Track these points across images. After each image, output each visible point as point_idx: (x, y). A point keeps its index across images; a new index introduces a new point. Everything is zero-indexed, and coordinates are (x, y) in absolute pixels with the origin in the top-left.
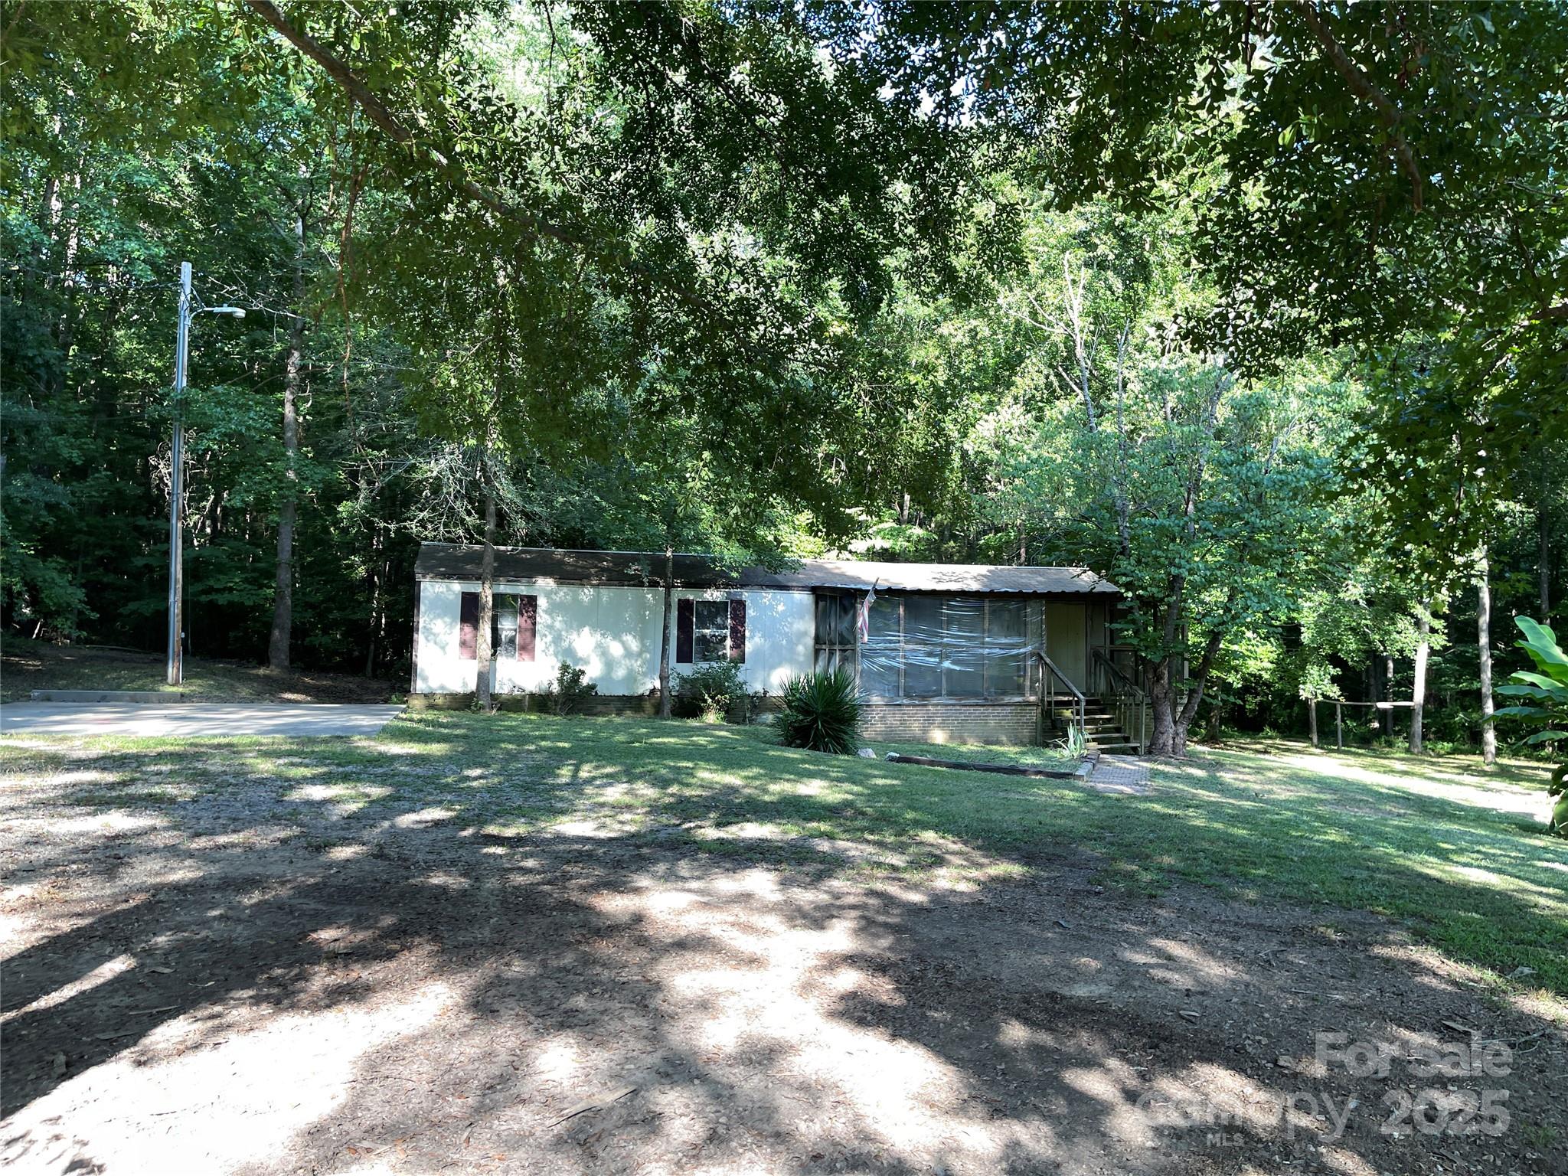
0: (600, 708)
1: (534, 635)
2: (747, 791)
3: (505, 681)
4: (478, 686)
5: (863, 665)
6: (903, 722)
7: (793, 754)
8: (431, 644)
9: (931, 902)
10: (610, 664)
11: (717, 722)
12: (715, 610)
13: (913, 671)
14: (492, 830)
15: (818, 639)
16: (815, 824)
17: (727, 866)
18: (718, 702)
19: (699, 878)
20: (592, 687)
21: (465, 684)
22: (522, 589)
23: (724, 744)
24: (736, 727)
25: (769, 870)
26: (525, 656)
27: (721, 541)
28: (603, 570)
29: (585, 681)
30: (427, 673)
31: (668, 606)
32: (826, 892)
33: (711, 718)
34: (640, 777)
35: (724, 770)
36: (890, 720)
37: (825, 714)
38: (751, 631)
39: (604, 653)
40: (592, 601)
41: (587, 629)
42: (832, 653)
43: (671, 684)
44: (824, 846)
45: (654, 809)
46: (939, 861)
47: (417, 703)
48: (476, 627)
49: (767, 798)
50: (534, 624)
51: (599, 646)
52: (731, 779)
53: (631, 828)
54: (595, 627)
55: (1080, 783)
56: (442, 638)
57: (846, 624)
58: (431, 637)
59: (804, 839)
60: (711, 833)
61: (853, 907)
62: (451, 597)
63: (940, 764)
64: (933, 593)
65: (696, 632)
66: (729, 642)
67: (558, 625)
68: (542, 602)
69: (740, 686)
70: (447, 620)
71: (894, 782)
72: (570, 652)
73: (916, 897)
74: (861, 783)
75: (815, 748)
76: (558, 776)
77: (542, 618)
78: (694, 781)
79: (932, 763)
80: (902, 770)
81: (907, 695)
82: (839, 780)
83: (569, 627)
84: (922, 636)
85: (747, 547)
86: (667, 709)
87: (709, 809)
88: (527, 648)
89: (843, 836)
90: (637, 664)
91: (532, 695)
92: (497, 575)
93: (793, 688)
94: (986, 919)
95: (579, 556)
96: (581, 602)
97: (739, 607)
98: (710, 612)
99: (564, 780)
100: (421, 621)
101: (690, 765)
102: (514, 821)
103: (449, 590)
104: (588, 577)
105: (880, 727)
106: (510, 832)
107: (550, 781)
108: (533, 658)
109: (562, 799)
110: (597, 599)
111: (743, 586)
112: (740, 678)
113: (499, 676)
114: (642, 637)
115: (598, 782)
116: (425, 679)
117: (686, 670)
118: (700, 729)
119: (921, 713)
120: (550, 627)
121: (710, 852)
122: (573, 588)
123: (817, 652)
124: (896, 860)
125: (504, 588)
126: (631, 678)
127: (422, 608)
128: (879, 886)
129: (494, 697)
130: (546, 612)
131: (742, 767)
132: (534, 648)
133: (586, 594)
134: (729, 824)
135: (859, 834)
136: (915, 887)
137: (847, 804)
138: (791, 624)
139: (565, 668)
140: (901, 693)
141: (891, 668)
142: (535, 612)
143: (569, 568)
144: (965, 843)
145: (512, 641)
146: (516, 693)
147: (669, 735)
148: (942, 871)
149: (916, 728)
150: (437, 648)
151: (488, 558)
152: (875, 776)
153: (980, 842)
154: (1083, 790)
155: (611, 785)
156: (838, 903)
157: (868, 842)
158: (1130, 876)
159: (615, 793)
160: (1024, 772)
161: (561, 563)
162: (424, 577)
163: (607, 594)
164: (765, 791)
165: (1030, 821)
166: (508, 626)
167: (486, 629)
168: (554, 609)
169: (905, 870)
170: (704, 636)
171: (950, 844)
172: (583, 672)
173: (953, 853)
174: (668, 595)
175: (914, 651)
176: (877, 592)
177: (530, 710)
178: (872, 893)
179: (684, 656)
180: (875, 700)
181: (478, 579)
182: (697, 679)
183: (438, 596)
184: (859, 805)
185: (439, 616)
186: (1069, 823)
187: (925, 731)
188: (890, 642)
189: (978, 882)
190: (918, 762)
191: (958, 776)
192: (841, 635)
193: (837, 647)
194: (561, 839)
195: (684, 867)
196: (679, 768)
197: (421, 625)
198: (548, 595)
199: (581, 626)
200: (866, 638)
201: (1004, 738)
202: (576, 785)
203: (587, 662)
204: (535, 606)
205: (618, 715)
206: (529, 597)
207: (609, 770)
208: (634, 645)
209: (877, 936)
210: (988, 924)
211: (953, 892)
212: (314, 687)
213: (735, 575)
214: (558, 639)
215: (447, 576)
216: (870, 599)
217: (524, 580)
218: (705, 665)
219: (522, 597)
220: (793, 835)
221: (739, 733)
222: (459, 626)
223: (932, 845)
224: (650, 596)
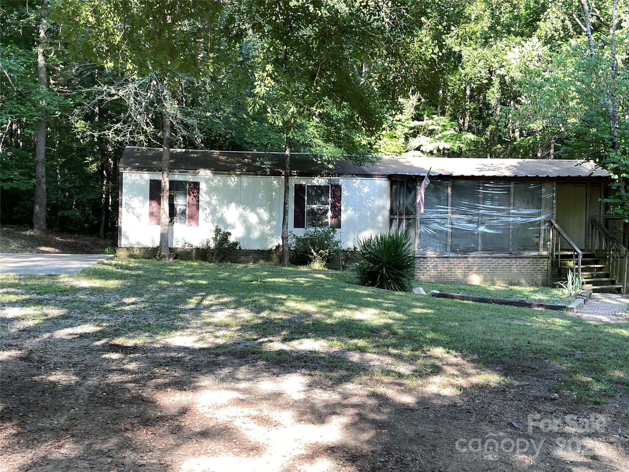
0: (242, 258)
1: (198, 208)
2: (318, 316)
3: (180, 240)
4: (161, 243)
5: (422, 229)
6: (449, 269)
7: (362, 291)
8: (131, 214)
9: (418, 403)
10: (249, 229)
11: (321, 268)
12: (321, 191)
13: (457, 233)
14: (119, 341)
15: (392, 212)
16: (356, 341)
17: (275, 371)
18: (321, 255)
19: (249, 380)
20: (235, 244)
21: (153, 241)
22: (189, 177)
23: (318, 283)
24: (331, 272)
25: (304, 375)
26: (193, 223)
27: (321, 143)
28: (245, 164)
29: (232, 239)
30: (128, 234)
31: (287, 189)
32: (340, 393)
33: (317, 265)
34: (246, 305)
35: (306, 301)
36: (440, 268)
37: (389, 263)
38: (345, 206)
39: (245, 221)
40: (236, 186)
41: (233, 205)
42: (400, 221)
43: (289, 242)
44: (355, 357)
45: (245, 327)
46: (437, 370)
47: (121, 253)
48: (159, 204)
49: (329, 321)
50: (198, 201)
51: (241, 216)
52: (310, 307)
53: (220, 341)
54: (239, 203)
55: (570, 314)
56: (137, 211)
57: (410, 201)
58: (130, 210)
59: (343, 351)
60: (276, 345)
61: (354, 406)
62: (143, 183)
63: (468, 299)
64: (472, 178)
65: (307, 207)
66: (330, 214)
67: (214, 202)
68: (203, 186)
69: (336, 244)
70: (141, 198)
71: (429, 311)
72: (222, 220)
73: (408, 399)
74: (404, 312)
75: (381, 286)
76: (188, 303)
77: (203, 197)
78: (282, 308)
79: (463, 298)
80: (439, 303)
81: (453, 251)
82: (388, 309)
83: (221, 204)
84: (464, 209)
85: (340, 147)
86: (286, 260)
87: (283, 328)
88: (194, 218)
89: (374, 350)
90: (267, 229)
91: (197, 249)
92: (172, 168)
93: (367, 245)
94: (455, 418)
95: (229, 155)
96: (229, 186)
97: (337, 189)
98: (316, 192)
99: (191, 306)
100: (124, 199)
101: (284, 297)
102: (140, 334)
103: (141, 178)
104: (234, 169)
105: (433, 272)
106: (130, 343)
107: (181, 307)
108: (198, 224)
109: (182, 320)
110: (240, 184)
111: (340, 175)
112: (337, 238)
113: (175, 236)
114: (270, 210)
115: (214, 308)
116: (127, 238)
117: (300, 232)
118: (306, 272)
119: (463, 263)
120: (209, 203)
121: (267, 360)
122: (224, 177)
123: (391, 221)
124: (404, 369)
125: (178, 177)
126: (263, 238)
127: (124, 190)
128: (381, 390)
129: (171, 250)
130: (206, 193)
131: (320, 299)
132: (198, 217)
133: (233, 180)
134: (293, 339)
135: (386, 349)
136: (409, 391)
137: (387, 326)
138: (373, 201)
139: (218, 231)
140: (448, 249)
141: (441, 232)
142: (198, 193)
143: (222, 163)
144: (463, 357)
145: (183, 213)
146: (187, 247)
147: (281, 276)
148: (437, 379)
149: (459, 273)
150: (135, 217)
151: (166, 157)
152: (416, 307)
153: (476, 356)
154: (570, 318)
155: (222, 310)
156: (345, 402)
157: (389, 354)
158: (585, 386)
159: (221, 316)
160: (529, 305)
161: (217, 159)
162: (125, 169)
163: (246, 180)
164: (330, 316)
165: (522, 341)
166: (180, 202)
167: (165, 204)
168: (211, 191)
169: (408, 377)
170: (313, 209)
171: (453, 358)
172: (230, 234)
173: (451, 365)
174: (287, 181)
175: (458, 219)
176: (430, 177)
177: (197, 259)
178: (374, 395)
179: (299, 223)
180: (430, 253)
181: (160, 171)
182: (306, 239)
183: (134, 182)
184: (395, 328)
185: (135, 196)
186: (552, 343)
187: (465, 275)
188: (441, 213)
189: (460, 388)
190: (452, 297)
191: (479, 308)
192: (407, 209)
193: (404, 217)
194: (167, 348)
195: (243, 371)
196: (275, 299)
197: (123, 202)
198: (207, 181)
199: (229, 202)
200: (422, 210)
201: (523, 281)
202: (197, 311)
203: (233, 227)
204: (198, 189)
205: (254, 262)
206: (193, 183)
207: (225, 300)
208: (265, 216)
209: (363, 430)
210: (455, 423)
211: (438, 396)
212: (62, 243)
213: (331, 166)
214: (214, 212)
215: (140, 169)
216: (426, 182)
217: (191, 171)
218: (312, 229)
219: (190, 183)
220: (336, 349)
221: (332, 275)
222: (148, 202)
223: (437, 358)
224: (275, 182)
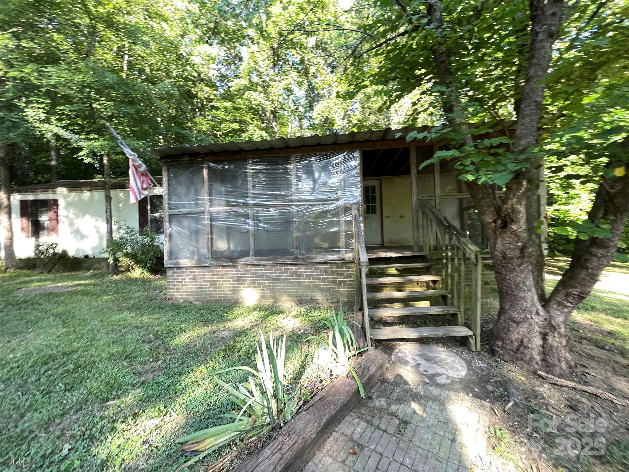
1: (57, 222)
5: (172, 229)
6: (213, 282)
22: (50, 196)
26: (54, 235)
36: (200, 281)
40: (88, 200)
41: (87, 217)
48: (28, 220)
50: (57, 216)
54: (92, 215)
65: (150, 216)
67: (71, 216)
68: (62, 203)
77: (62, 211)
81: (214, 257)
83: (77, 217)
84: (227, 198)
88: (54, 231)
103: (15, 199)
105: (190, 288)
108: (58, 235)
110: (92, 197)
120: (67, 217)
122: (78, 193)
125: (41, 196)
130: (64, 208)
132: (58, 229)
133: (85, 196)
140: (209, 255)
141: (197, 232)
142: (57, 208)
149: (225, 288)
163: (97, 195)
166: (44, 218)
168: (69, 205)
170: (156, 217)
180: (185, 261)
188: (196, 205)
198: (65, 198)
199: (84, 215)
204: (57, 206)
206: (53, 200)
214: (71, 224)
217: (51, 190)
219: (50, 201)
222: (20, 219)
224: (121, 194)
